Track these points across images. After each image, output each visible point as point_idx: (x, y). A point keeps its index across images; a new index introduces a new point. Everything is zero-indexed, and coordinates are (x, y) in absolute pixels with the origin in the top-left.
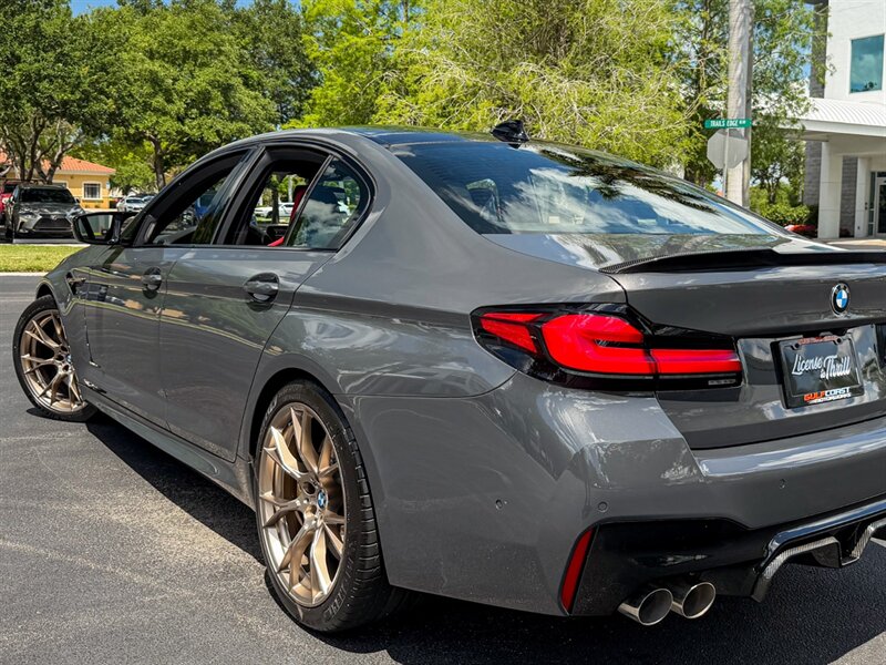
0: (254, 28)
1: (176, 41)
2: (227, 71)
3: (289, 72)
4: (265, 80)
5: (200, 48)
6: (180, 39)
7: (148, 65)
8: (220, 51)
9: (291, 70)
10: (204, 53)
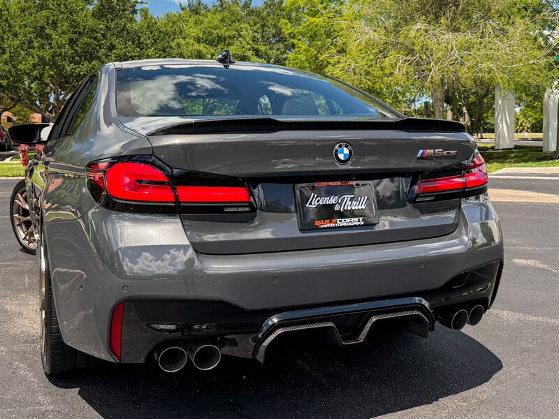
0: (263, 19)
1: (213, 31)
2: (243, 47)
3: (285, 45)
4: (270, 52)
5: (227, 34)
6: (215, 30)
7: (196, 46)
8: (239, 35)
9: (286, 43)
10: (230, 37)
